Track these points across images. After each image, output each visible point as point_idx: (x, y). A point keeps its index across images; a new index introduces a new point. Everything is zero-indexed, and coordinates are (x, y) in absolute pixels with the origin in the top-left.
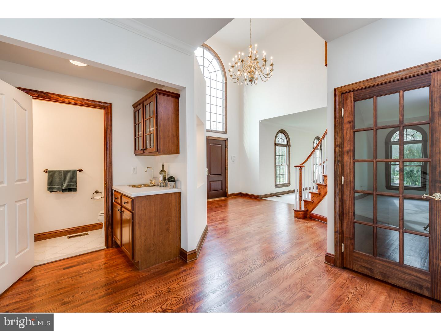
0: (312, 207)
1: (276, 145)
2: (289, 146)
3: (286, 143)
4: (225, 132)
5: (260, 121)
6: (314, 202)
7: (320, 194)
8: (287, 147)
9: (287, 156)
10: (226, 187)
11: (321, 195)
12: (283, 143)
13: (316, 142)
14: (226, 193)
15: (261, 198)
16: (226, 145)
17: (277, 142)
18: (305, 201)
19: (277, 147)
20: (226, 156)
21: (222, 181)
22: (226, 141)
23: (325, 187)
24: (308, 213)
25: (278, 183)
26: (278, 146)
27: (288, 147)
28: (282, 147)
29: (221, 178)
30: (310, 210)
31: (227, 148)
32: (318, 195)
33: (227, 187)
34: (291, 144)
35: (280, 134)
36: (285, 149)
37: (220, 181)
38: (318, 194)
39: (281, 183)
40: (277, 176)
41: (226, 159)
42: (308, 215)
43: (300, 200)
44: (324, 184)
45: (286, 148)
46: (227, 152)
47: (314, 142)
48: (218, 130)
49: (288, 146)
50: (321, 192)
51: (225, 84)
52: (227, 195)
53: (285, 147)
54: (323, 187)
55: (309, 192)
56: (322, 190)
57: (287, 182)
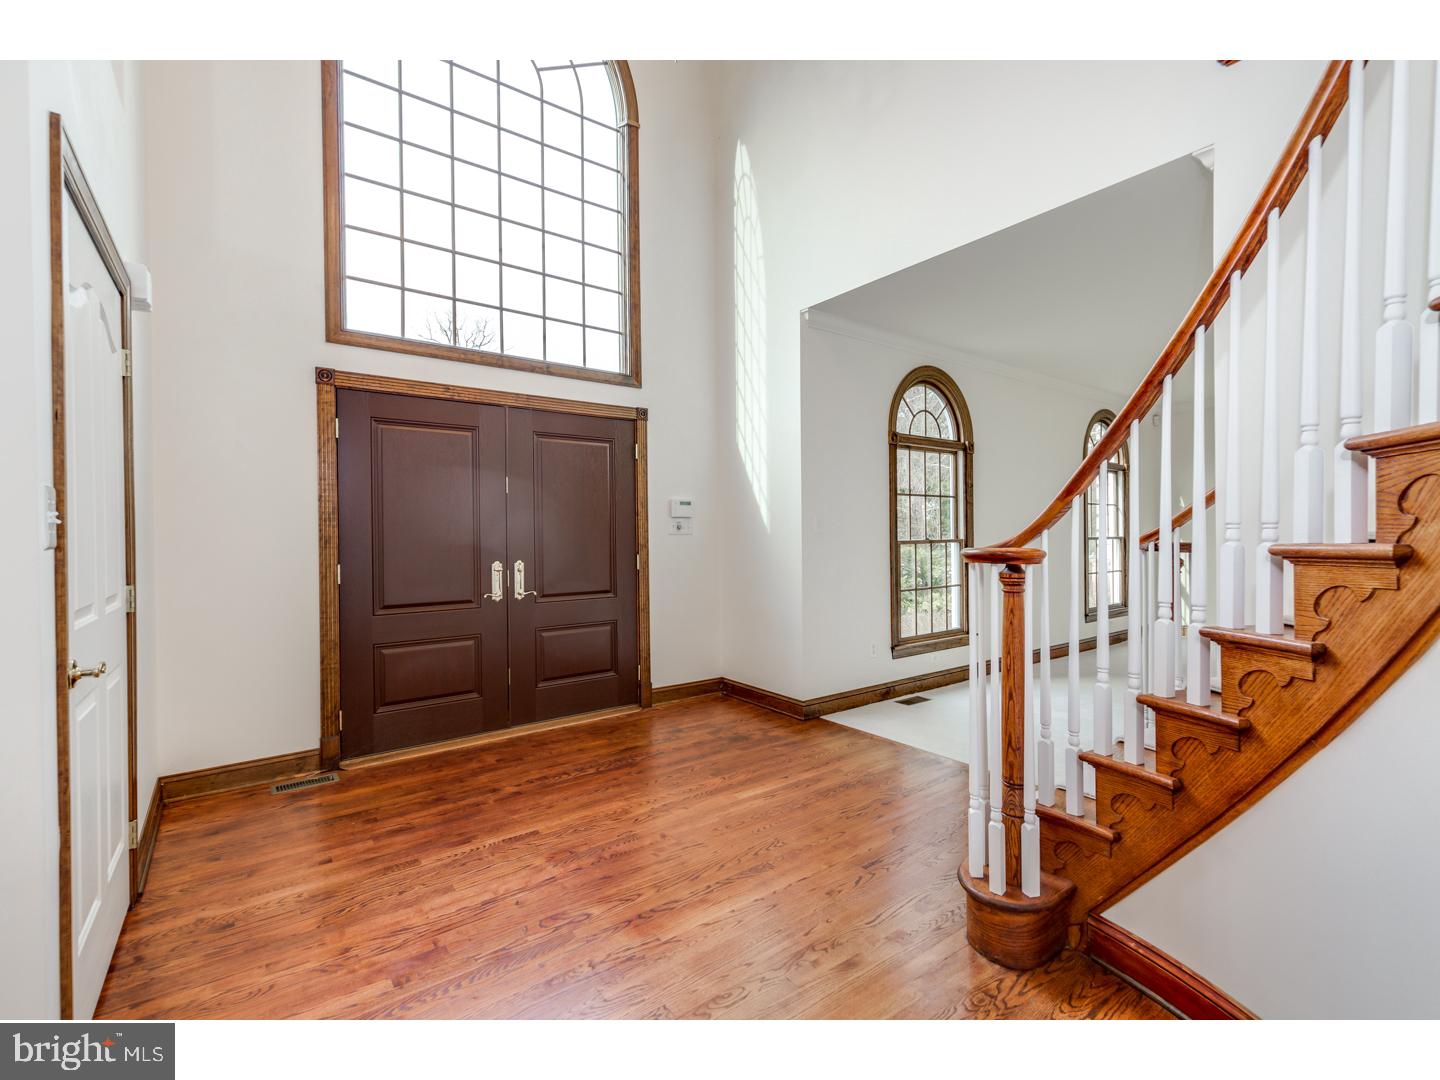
0: (1108, 880)
1: (897, 441)
2: (968, 450)
3: (950, 434)
4: (633, 377)
5: (802, 314)
6: (1128, 840)
7: (1179, 789)
8: (955, 454)
9: (956, 497)
10: (639, 656)
11: (1190, 800)
12: (933, 434)
13: (1099, 433)
14: (639, 685)
15: (814, 713)
16: (635, 442)
17: (902, 428)
18: (1049, 821)
19: (902, 454)
20: (635, 499)
21: (614, 624)
22: (634, 421)
23: (1232, 741)
24: (1077, 913)
25: (907, 631)
26: (909, 448)
27: (961, 454)
28: (929, 455)
29: (604, 607)
30: (1093, 894)
31: (645, 457)
32: (1166, 798)
33: (643, 655)
34: (976, 440)
35: (921, 388)
36: (947, 465)
37: (604, 624)
38: (1164, 787)
39: (924, 630)
40: (903, 595)
41: (636, 514)
42: (1074, 931)
43: (1013, 816)
44: (1216, 712)
45: (951, 457)
46: (640, 478)
47: (1087, 436)
48: (589, 365)
49: (964, 448)
50: (1187, 777)
51: (629, 134)
52: (645, 695)
53: (944, 456)
54: (1211, 740)
55: (1082, 758)
56: (1195, 758)
57: (955, 624)
